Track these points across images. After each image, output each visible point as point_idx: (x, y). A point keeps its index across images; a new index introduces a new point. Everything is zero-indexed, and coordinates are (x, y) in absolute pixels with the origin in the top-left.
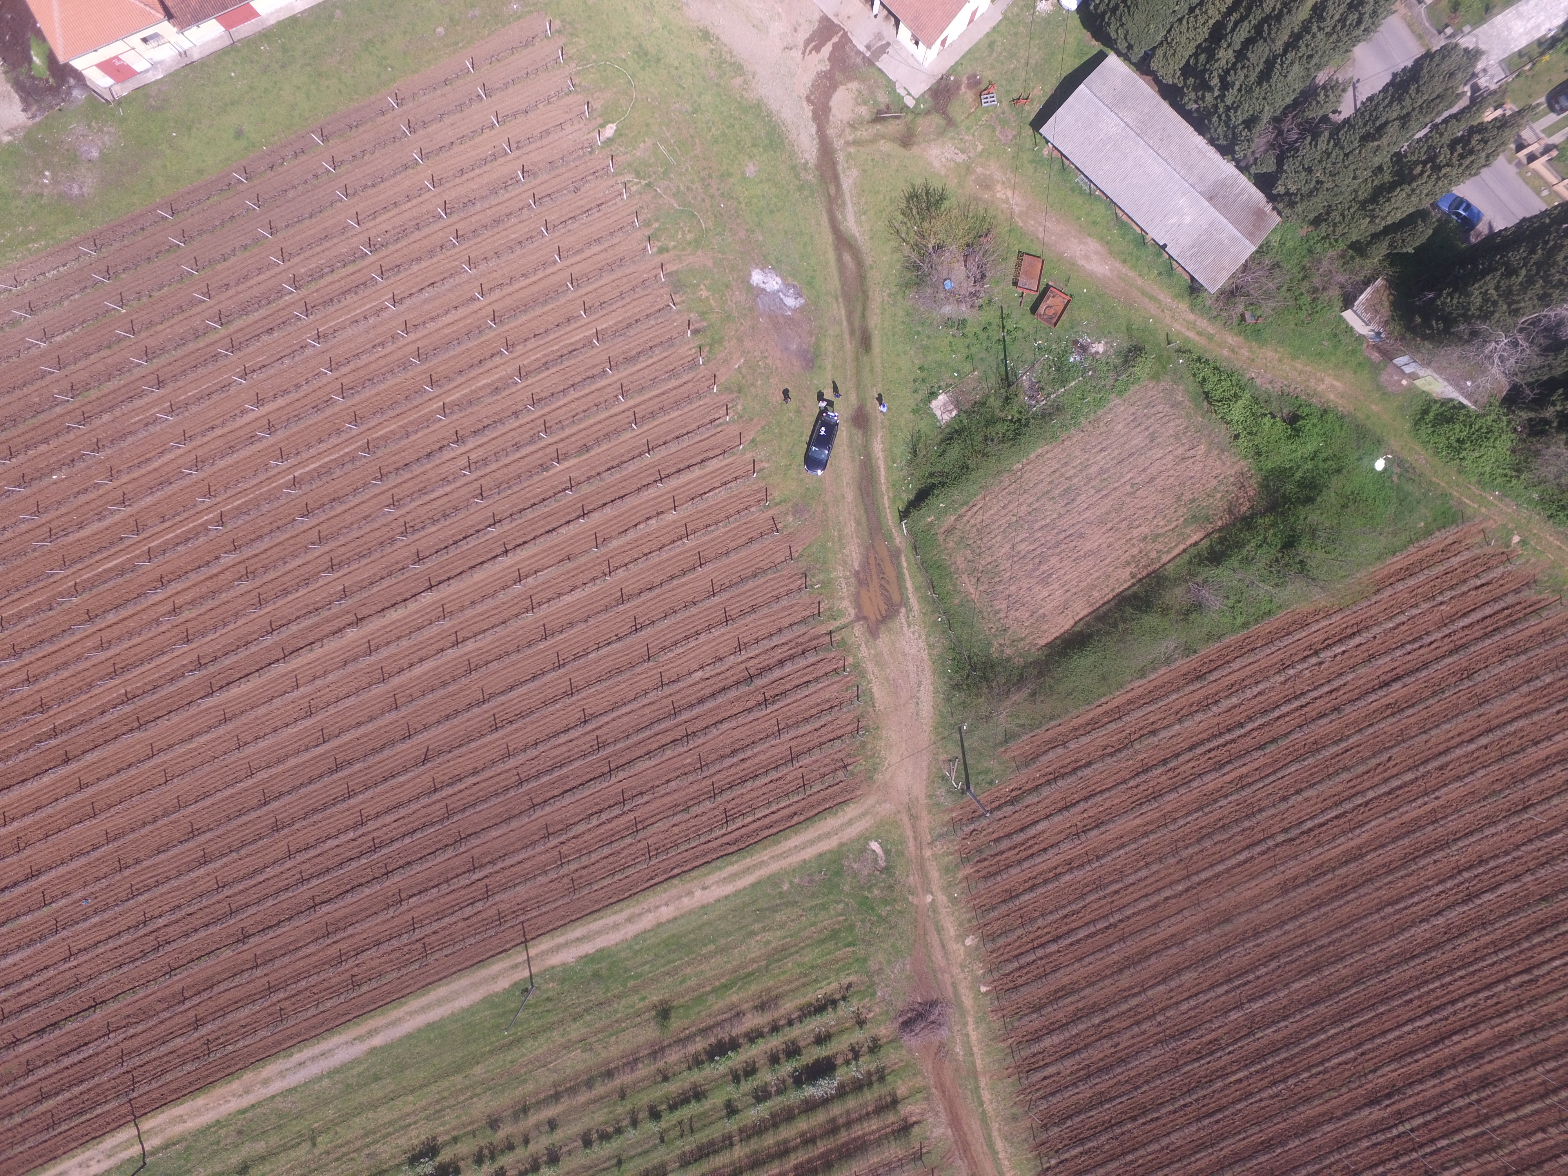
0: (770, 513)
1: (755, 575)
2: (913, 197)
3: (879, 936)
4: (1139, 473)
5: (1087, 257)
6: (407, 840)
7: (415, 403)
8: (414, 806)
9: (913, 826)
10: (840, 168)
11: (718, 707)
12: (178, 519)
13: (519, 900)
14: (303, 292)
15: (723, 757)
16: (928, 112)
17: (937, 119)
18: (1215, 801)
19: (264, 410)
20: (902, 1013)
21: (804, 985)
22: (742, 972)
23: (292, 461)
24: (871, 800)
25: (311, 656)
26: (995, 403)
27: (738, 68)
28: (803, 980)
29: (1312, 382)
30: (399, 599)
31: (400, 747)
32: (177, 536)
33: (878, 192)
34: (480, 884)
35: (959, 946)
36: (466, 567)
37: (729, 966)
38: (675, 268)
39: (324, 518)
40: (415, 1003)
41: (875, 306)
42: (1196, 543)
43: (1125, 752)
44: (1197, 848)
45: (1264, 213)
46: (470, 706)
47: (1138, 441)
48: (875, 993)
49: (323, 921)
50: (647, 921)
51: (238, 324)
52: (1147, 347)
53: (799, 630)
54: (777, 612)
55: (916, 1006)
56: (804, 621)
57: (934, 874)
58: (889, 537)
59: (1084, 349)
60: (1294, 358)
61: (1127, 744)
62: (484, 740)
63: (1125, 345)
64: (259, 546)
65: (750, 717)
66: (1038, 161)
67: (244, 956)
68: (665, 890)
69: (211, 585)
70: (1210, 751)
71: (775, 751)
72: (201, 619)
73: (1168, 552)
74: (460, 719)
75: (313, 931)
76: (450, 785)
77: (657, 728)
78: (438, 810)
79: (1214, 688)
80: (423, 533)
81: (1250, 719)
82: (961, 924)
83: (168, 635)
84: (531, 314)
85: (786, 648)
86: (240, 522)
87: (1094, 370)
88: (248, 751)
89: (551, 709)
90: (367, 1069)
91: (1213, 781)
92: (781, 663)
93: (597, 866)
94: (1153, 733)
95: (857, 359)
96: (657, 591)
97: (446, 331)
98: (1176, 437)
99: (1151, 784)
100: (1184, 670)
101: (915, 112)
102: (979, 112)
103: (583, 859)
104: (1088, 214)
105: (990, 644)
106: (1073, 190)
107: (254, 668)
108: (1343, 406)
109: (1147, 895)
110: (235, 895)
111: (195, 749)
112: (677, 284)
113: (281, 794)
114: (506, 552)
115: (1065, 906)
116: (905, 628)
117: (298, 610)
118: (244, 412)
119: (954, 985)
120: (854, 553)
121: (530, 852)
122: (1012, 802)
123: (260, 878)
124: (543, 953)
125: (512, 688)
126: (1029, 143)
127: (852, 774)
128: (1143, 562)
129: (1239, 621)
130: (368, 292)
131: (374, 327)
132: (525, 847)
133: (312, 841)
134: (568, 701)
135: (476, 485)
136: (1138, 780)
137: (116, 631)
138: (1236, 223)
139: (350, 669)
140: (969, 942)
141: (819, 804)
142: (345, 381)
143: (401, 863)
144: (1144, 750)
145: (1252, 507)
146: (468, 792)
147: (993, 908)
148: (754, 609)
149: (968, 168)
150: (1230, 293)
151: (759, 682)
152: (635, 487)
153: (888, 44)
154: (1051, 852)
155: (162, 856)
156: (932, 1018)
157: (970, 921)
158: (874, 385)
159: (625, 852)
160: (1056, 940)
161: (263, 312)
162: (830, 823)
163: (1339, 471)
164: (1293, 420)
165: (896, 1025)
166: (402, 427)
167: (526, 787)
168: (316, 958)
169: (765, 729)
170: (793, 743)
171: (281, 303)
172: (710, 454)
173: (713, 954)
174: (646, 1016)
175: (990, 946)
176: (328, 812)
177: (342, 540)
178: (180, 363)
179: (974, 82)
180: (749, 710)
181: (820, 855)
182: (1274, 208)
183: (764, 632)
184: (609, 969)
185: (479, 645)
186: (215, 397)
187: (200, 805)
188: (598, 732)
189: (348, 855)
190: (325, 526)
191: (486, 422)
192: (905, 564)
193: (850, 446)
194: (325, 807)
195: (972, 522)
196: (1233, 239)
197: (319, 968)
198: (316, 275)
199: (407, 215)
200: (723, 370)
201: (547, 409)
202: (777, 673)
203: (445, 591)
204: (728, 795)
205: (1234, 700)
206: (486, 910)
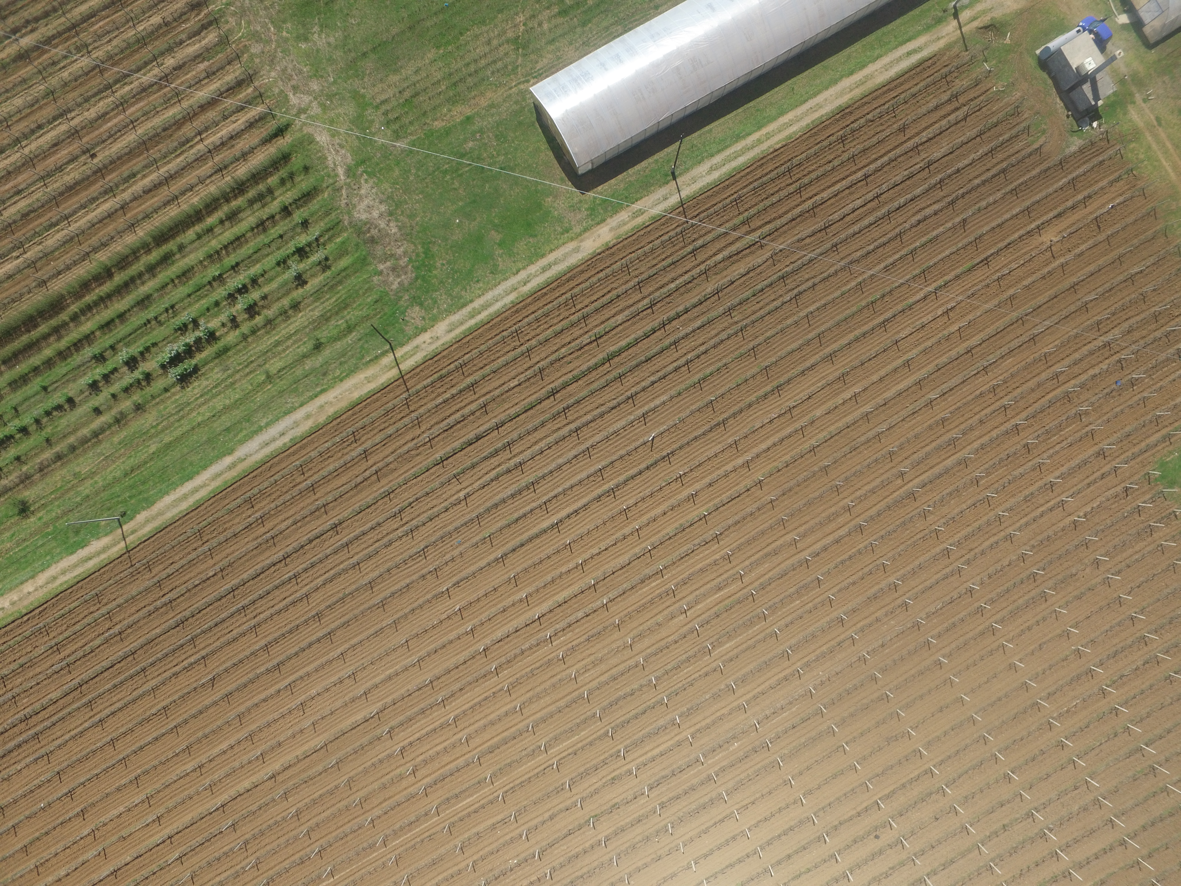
13: (137, 582)
34: (166, 590)
36: (199, 823)
39: (307, 850)
40: (203, 493)
46: (185, 722)
49: (278, 548)
50: (42, 579)
62: (172, 699)
64: (354, 824)
67: (335, 513)
68: (32, 603)
69: (388, 792)
72: (393, 766)
74: (190, 713)
75: (284, 539)
76: (193, 663)
77: (49, 722)
78: (201, 643)
80: (234, 843)
83: (418, 751)
86: (370, 841)
88: (347, 672)
89: (127, 727)
90: (236, 436)
93: (84, 615)
96: (58, 822)
103: (95, 619)
107: (348, 734)
110: (347, 560)
111: (388, 669)
113: (316, 643)
114: (169, 838)
117: (320, 780)
121: (133, 619)
123: (326, 577)
124: (115, 545)
125: (156, 739)
132: (134, 624)
133: (292, 609)
134: (116, 735)
137: (458, 751)
143: (224, 600)
146: (178, 660)
155: (403, 583)
159: (64, 627)
167: (138, 668)
168: (281, 518)
174: (37, 505)
176: (280, 633)
184: (67, 538)
185: (183, 768)
187: (381, 625)
188: (92, 713)
189: (264, 601)
190: (307, 844)
194: (284, 636)
197: (278, 511)
206: (159, 572)
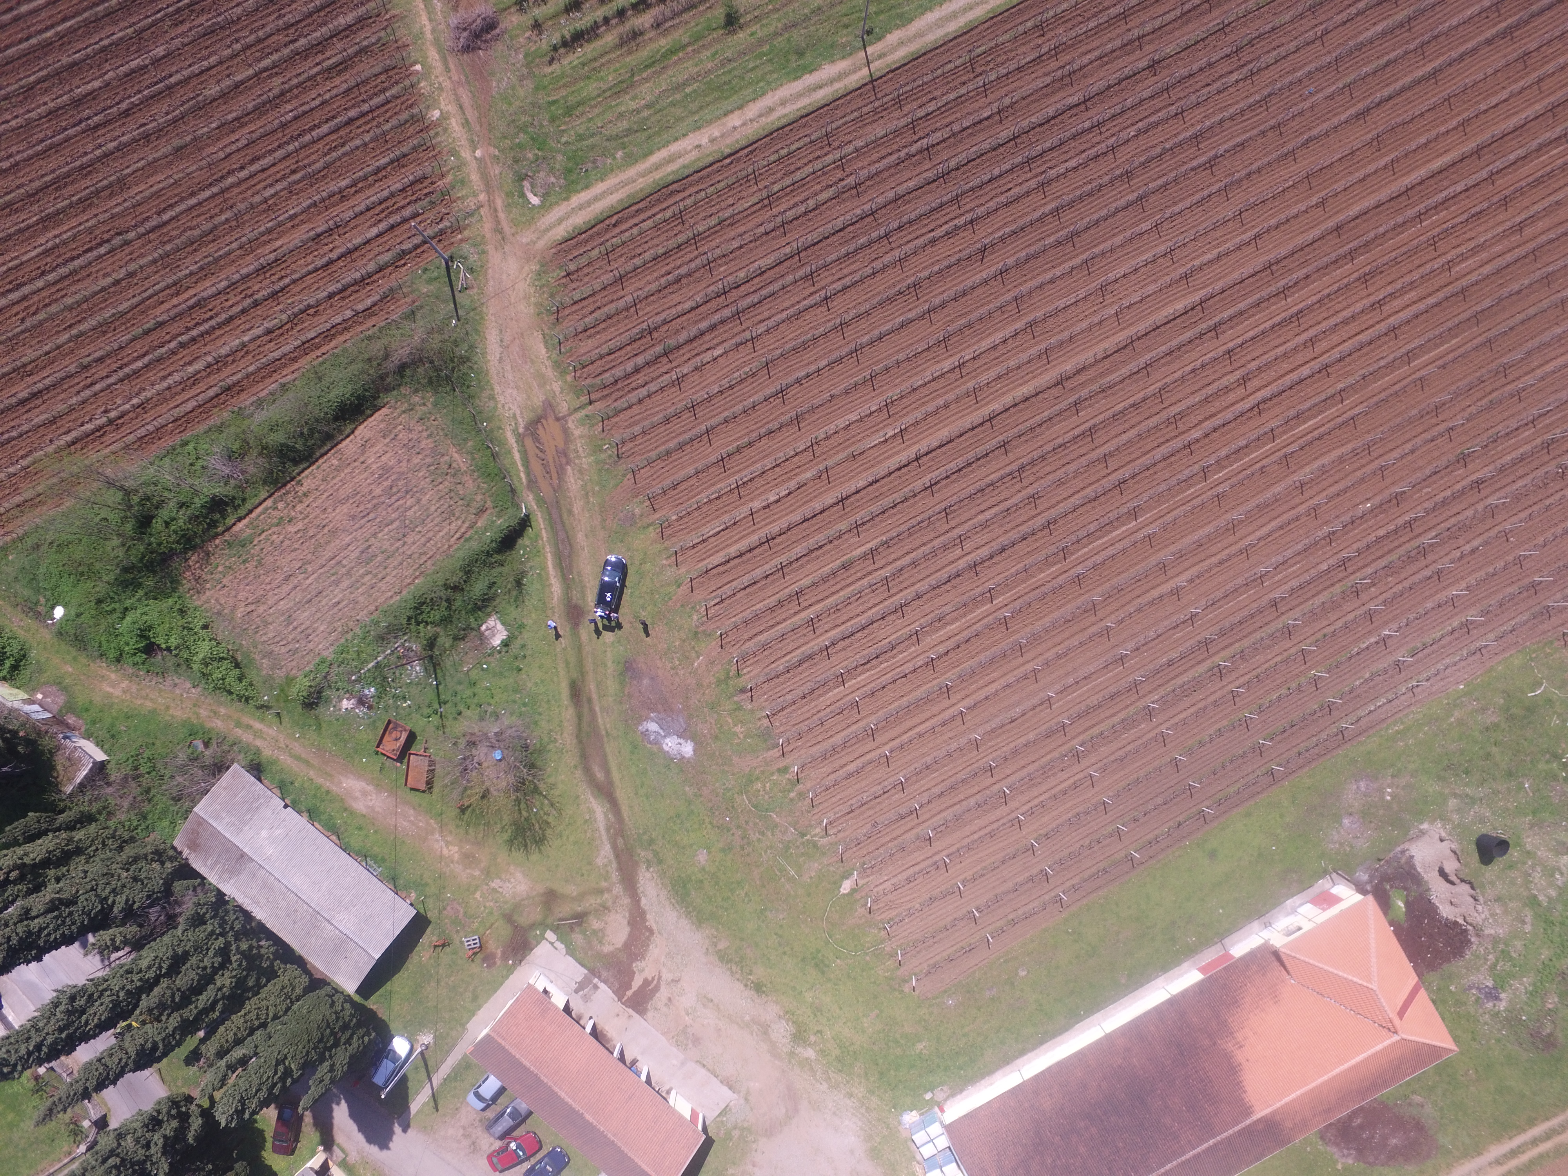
0: (657, 515)
1: (668, 453)
2: (540, 841)
3: (524, 112)
4: (300, 584)
5: (365, 794)
6: (996, 172)
7: (1021, 600)
8: (992, 204)
9: (498, 222)
10: (615, 865)
11: (696, 322)
12: (1248, 472)
13: (882, 121)
14: (1140, 704)
15: (689, 274)
16: (532, 926)
17: (523, 920)
18: (202, 268)
19: (1171, 584)
20: (497, 38)
21: (595, 59)
22: (657, 67)
23: (1140, 535)
24: (541, 244)
25: (1106, 344)
26: (444, 641)
27: (723, 957)
28: (597, 64)
29: (134, 690)
30: (1021, 406)
31: (1011, 261)
32: (1247, 455)
33: (575, 843)
34: (920, 134)
35: (445, 109)
36: (957, 441)
37: (670, 73)
38: (771, 753)
39: (1103, 482)
41: (570, 728)
42: (240, 519)
43: (296, 310)
44: (216, 221)
45: (189, 848)
46: (943, 306)
47: (303, 616)
48: (525, 57)
49: (1076, 88)
50: (752, 110)
51: (1202, 668)
52: (300, 708)
53: (621, 404)
54: (644, 419)
55: (483, 46)
56: (618, 412)
57: (475, 177)
58: (540, 501)
59: (361, 702)
60: (154, 711)
61: (294, 320)
62: (926, 273)
63: (321, 710)
64: (1164, 450)
65: (663, 315)
66: (420, 886)
67: (1151, 48)
68: (737, 141)
69: (1210, 409)
70: (211, 318)
71: (638, 285)
72: (1217, 375)
73: (267, 509)
74: (951, 293)
75: (1085, 76)
76: (957, 228)
77: (755, 298)
78: (968, 203)
79: (212, 380)
80: (1002, 472)
81: (173, 353)
82: (445, 130)
83: (1249, 357)
84: (911, 698)
85: (634, 385)
86: (1186, 472)
87: (350, 681)
88: (1162, 248)
89: (863, 309)
91: (207, 288)
92: (637, 370)
93: (806, 160)
94: (269, 332)
95: (583, 674)
96: (763, 431)
97: (995, 674)
98: (266, 624)
99: (268, 281)
100: (243, 396)
101: (544, 925)
102: (481, 930)
103: (820, 166)
104: (367, 836)
105: (435, 405)
106: (383, 860)
107: (1162, 329)
108: (101, 668)
109: (263, 170)
110: (1165, 107)
111: (1215, 247)
112: (766, 735)
113: (1126, 208)
114: (917, 459)
115: (344, 155)
116: (518, 413)
117: (1122, 389)
118: (1191, 581)
119: (447, 69)
120: (573, 482)
121: (873, 169)
122: (404, 253)
123: (1140, 124)
124: (855, 72)
125: (902, 326)
126: (430, 904)
127: (561, 268)
128: (290, 497)
129: (190, 447)
130: (1077, 708)
131: (1067, 674)
132: (878, 173)
133: (1092, 165)
134: (848, 317)
135: (952, 523)
136: (281, 284)
137: (1300, 358)
138: (216, 834)
139: (1066, 335)
140: (436, 114)
141: (592, 236)
142: (1093, 619)
143: (1001, 149)
144: (278, 315)
145: (187, 560)
146: (939, 222)
147: (415, 149)
148: (667, 420)
149: (488, 874)
150: (219, 768)
151: (659, 349)
152: (794, 531)
153: (576, 991)
154: (362, 207)
155: (1238, 140)
156: (465, 34)
157: (437, 134)
158: (565, 649)
159: (779, 173)
160: (350, 121)
161: (1179, 681)
162: (579, 219)
163: (99, 601)
164: (150, 649)
165: (502, 26)
166: (1032, 576)
167: (882, 232)
168: (1081, 50)
169: (648, 305)
170: (622, 293)
171: (1162, 692)
172: (721, 569)
173: (686, 83)
174: (749, 17)
175: (415, 111)
176: (1078, 193)
177: (1084, 461)
178: (1258, 625)
179: (489, 959)
180: (665, 322)
181: (587, 187)
182: (181, 853)
183: (654, 399)
184: (788, 61)
185: (938, 367)
186: (1219, 594)
187: (1206, 193)
188: (812, 289)
189: (1055, 154)
190: (1102, 474)
191: (947, 587)
192: (523, 475)
193: (584, 587)
194: (1081, 198)
195: (459, 522)
196: (217, 817)
197: (1076, 42)
198: (1128, 724)
199: (1043, 788)
200: (714, 654)
201: (887, 603)
202: (640, 360)
203: (976, 417)
204: (681, 238)
205: (191, 369)
206: (914, 110)
